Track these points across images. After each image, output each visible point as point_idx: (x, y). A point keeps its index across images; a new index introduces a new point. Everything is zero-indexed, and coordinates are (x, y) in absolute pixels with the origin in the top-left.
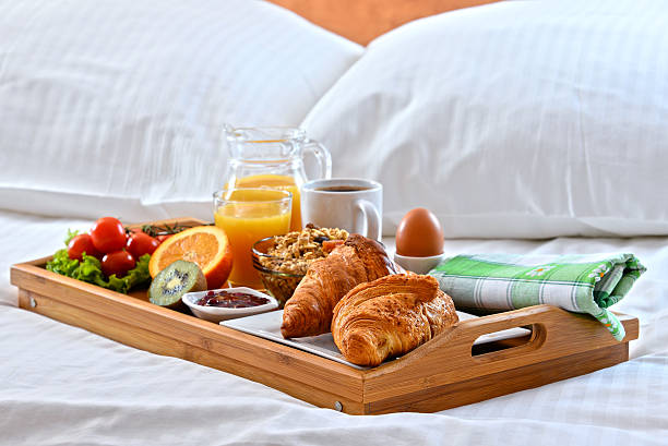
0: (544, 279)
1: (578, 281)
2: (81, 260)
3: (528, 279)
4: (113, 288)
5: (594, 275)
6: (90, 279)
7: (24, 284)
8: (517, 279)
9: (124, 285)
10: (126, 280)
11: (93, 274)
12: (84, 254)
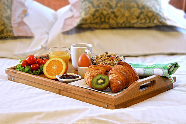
0: (154, 68)
1: (164, 68)
2: (25, 67)
3: (149, 68)
4: (34, 74)
5: (168, 67)
6: (28, 72)
7: (10, 74)
8: (146, 68)
9: (38, 73)
10: (38, 72)
11: (29, 70)
12: (25, 65)
